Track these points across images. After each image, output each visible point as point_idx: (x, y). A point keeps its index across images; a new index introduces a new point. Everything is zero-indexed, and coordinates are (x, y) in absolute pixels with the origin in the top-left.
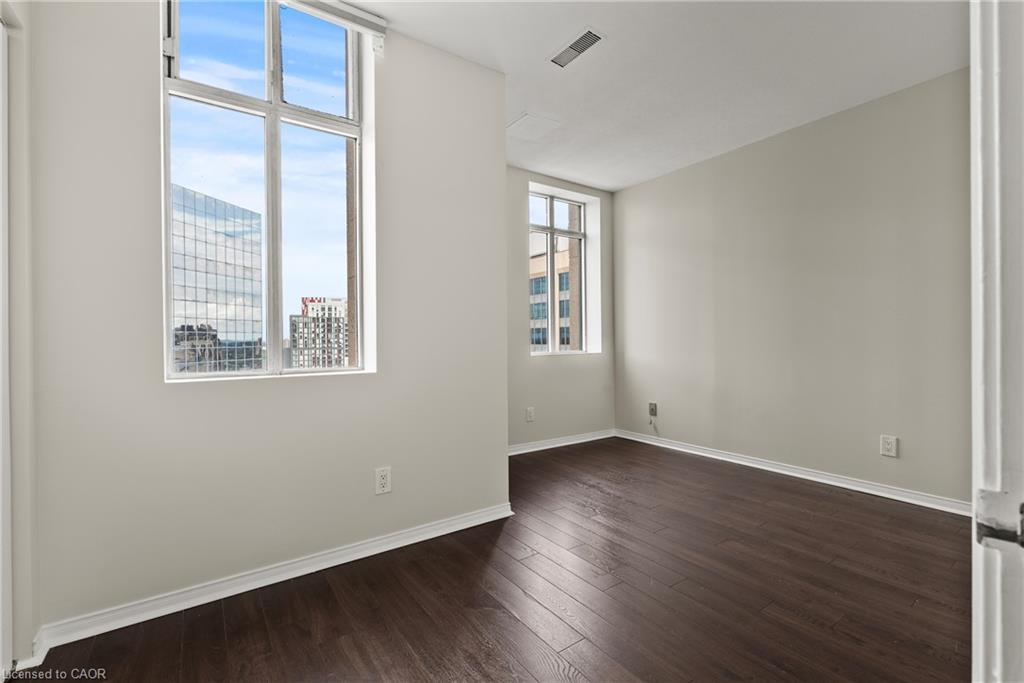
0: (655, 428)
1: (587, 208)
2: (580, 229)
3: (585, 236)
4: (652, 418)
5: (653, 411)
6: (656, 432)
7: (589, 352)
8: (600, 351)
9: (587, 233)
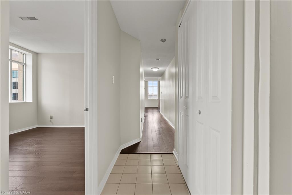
0: (52, 122)
1: (27, 56)
2: (24, 62)
3: (26, 64)
4: (51, 120)
5: (51, 118)
6: (52, 123)
7: (27, 102)
8: (32, 101)
9: (27, 63)
